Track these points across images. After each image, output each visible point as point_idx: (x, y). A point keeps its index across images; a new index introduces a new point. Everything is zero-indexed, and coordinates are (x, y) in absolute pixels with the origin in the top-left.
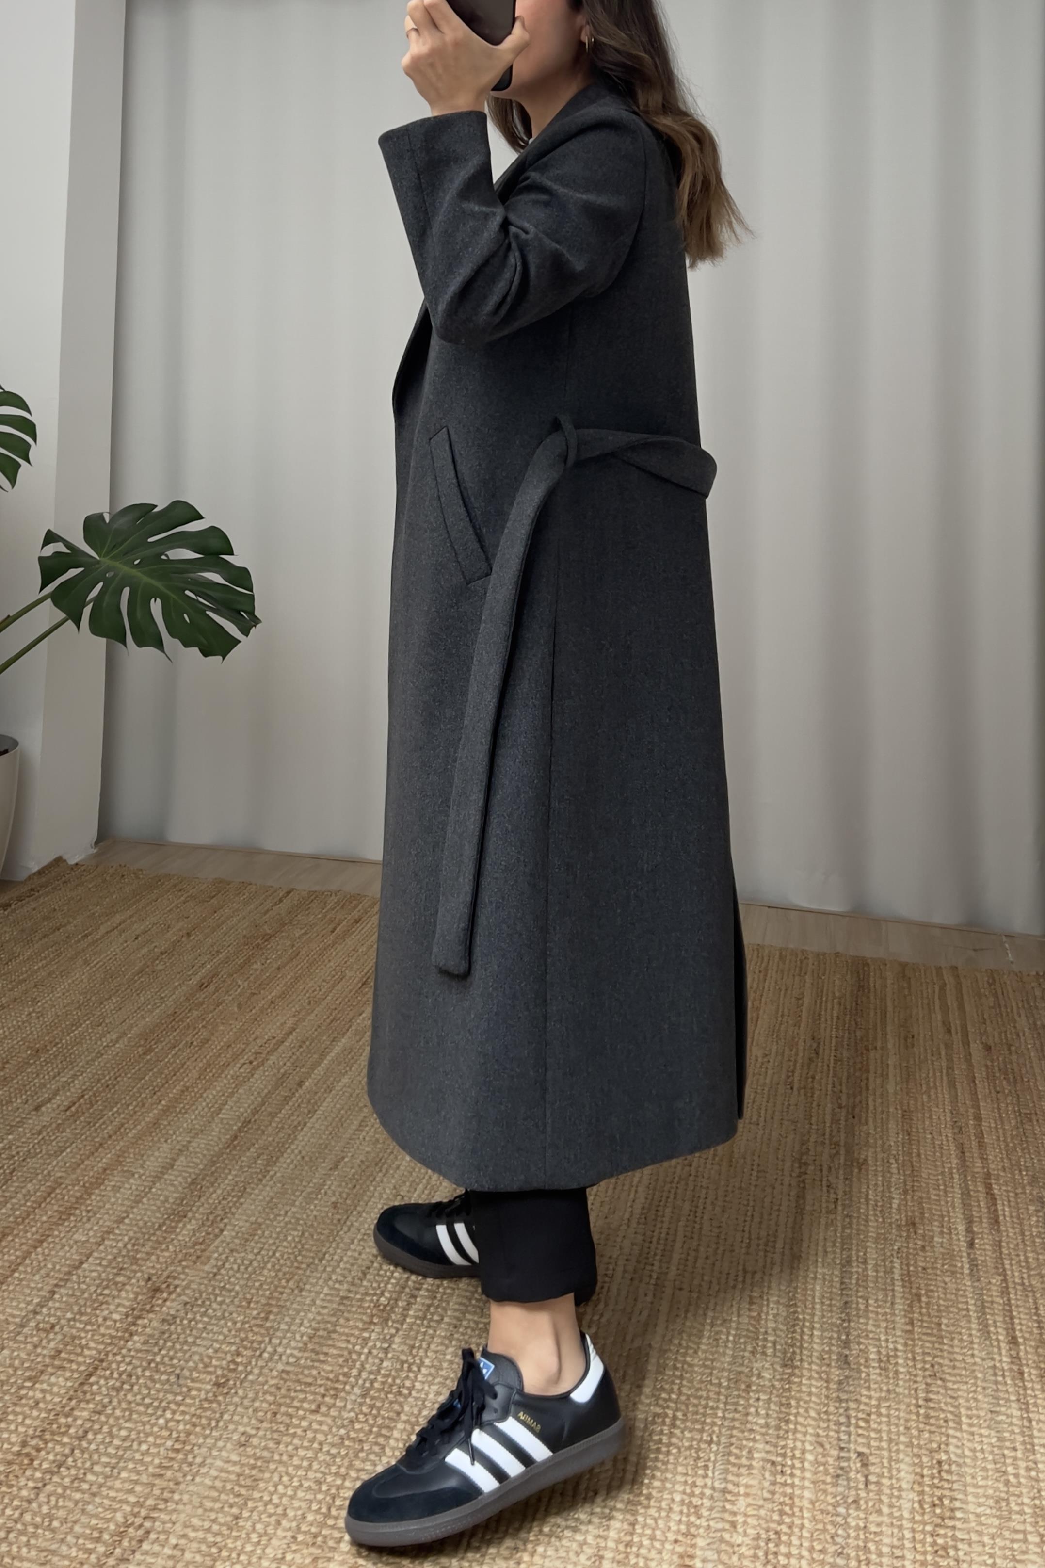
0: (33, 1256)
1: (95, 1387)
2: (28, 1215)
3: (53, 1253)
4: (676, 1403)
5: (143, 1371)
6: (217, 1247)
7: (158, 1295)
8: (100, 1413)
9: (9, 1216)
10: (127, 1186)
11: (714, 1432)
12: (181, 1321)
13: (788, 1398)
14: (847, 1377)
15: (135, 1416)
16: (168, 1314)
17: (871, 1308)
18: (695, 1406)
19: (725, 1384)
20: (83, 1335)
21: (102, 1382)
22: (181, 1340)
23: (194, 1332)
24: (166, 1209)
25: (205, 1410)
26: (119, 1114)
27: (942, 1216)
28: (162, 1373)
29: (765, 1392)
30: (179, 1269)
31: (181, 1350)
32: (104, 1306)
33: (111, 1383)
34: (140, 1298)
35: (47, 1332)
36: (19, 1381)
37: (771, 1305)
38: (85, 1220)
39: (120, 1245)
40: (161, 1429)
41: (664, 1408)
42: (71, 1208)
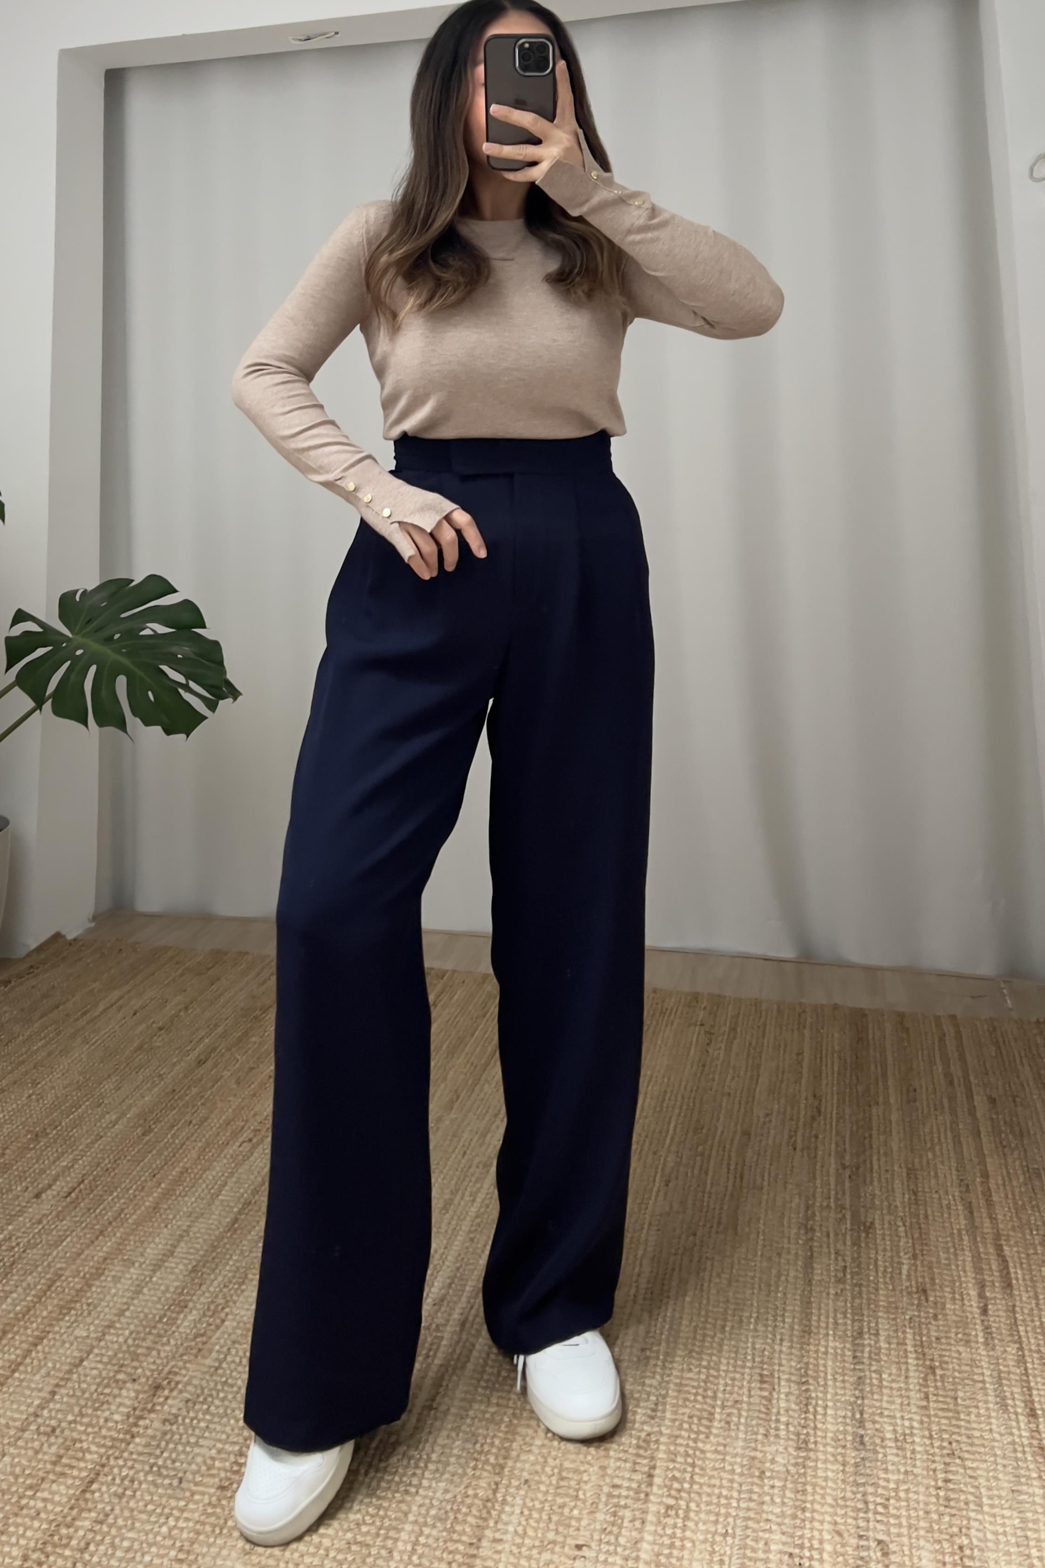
0: (34, 1354)
1: (97, 1495)
2: (29, 1310)
3: (53, 1350)
4: (689, 1493)
5: (146, 1474)
6: (219, 1339)
7: (159, 1393)
8: (101, 1523)
9: (10, 1312)
10: (127, 1275)
11: (728, 1523)
12: (183, 1420)
13: (804, 1484)
14: (863, 1459)
15: (137, 1525)
16: (169, 1413)
17: (885, 1383)
18: (709, 1495)
19: (738, 1470)
20: (84, 1437)
21: (104, 1489)
22: (183, 1441)
23: (197, 1432)
24: (167, 1299)
25: (209, 1515)
26: (119, 1199)
27: (953, 1282)
28: (165, 1477)
29: (779, 1479)
30: (181, 1364)
31: (184, 1452)
32: (105, 1407)
33: (113, 1489)
34: (141, 1396)
35: (48, 1435)
36: (20, 1490)
37: (783, 1383)
38: (85, 1313)
39: (121, 1339)
40: (165, 1538)
41: (676, 1499)
42: (71, 1301)
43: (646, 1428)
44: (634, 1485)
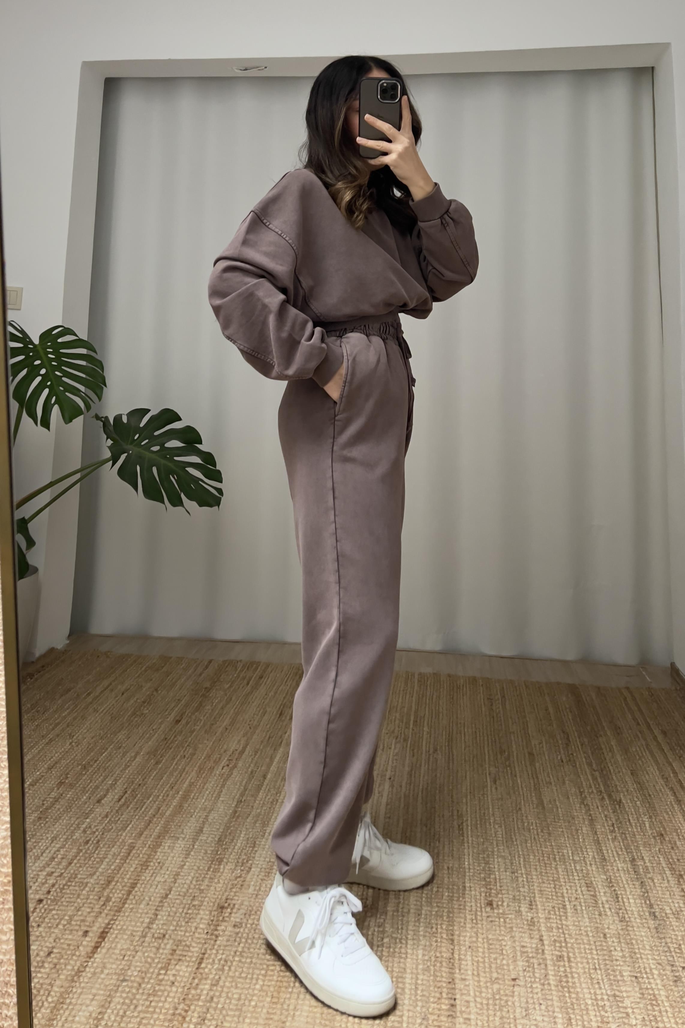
0: (133, 892)
1: (206, 970)
3: (146, 890)
4: (567, 948)
5: (233, 957)
6: (251, 879)
7: (224, 911)
8: (216, 985)
10: (177, 845)
11: (595, 963)
13: (630, 940)
14: (659, 925)
15: (239, 985)
16: (236, 922)
17: (657, 884)
18: (578, 949)
20: (185, 939)
21: (209, 966)
22: (250, 936)
24: (208, 858)
28: (247, 958)
29: (616, 938)
30: (232, 894)
31: (253, 942)
32: (192, 920)
33: (216, 966)
34: (213, 913)
35: (161, 939)
39: (188, 882)
40: (260, 991)
42: (146, 861)
43: (529, 914)
44: (534, 946)
